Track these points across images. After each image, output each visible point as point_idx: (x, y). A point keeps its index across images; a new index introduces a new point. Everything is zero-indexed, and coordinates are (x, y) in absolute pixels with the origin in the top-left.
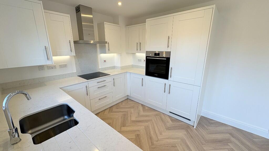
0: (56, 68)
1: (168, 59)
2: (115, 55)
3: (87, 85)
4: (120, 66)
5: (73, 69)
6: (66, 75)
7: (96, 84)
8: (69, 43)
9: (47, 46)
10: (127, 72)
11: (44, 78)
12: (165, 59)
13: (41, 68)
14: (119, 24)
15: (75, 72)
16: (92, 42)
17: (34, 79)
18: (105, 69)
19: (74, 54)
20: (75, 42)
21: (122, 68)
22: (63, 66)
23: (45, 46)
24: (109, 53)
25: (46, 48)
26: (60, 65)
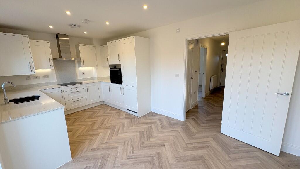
0: (39, 78)
1: (120, 70)
2: (93, 68)
3: (62, 90)
4: (97, 77)
5: (54, 79)
6: (48, 83)
7: (70, 89)
8: (49, 60)
9: (31, 62)
10: (100, 82)
11: (30, 85)
12: (118, 70)
13: (28, 77)
14: (93, 45)
15: (56, 82)
16: (73, 59)
17: (22, 86)
18: (84, 80)
19: (53, 67)
20: (54, 59)
21: (98, 79)
22: (46, 76)
23: (30, 63)
24: (84, 67)
25: (30, 64)
26: (43, 76)
